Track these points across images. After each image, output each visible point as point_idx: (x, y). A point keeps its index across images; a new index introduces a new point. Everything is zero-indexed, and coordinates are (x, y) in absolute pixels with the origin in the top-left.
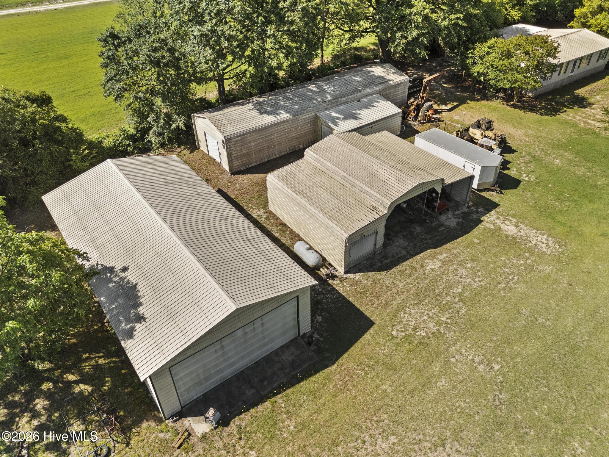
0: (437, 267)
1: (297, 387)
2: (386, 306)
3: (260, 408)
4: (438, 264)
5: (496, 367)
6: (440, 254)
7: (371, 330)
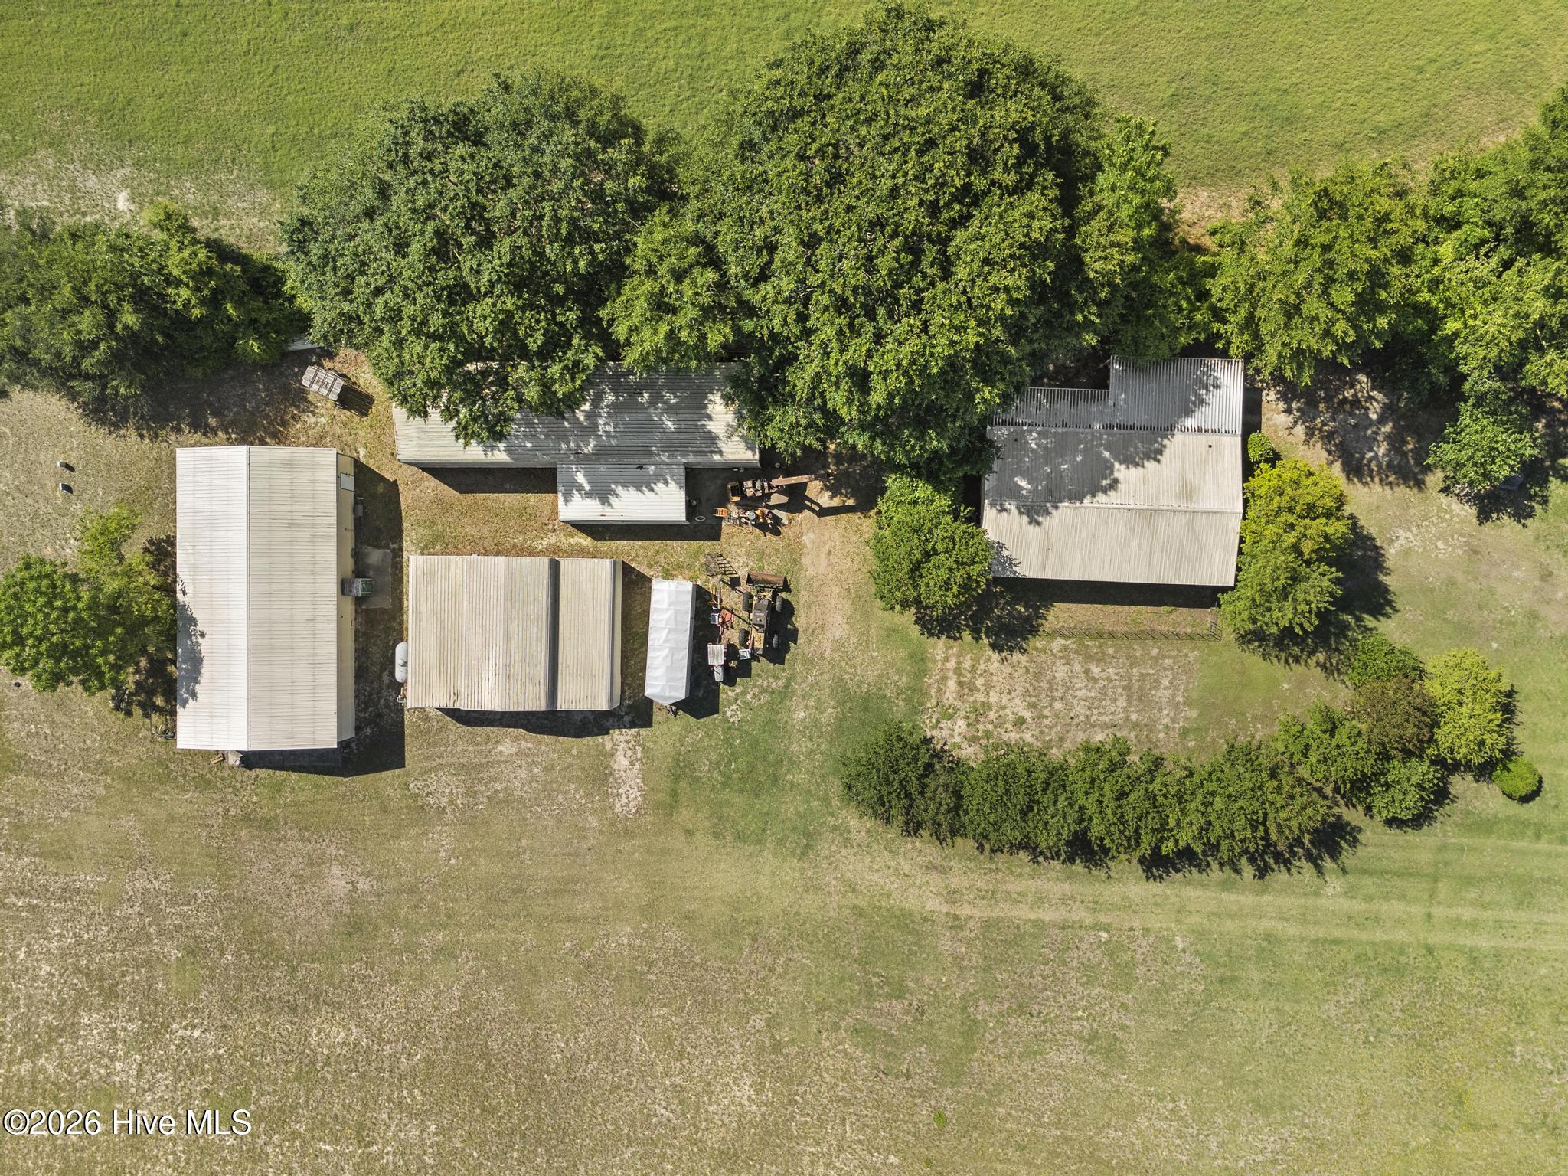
0: (508, 753)
1: (310, 776)
2: (428, 758)
3: (278, 773)
4: (514, 750)
5: (453, 861)
6: (527, 741)
7: (397, 771)
